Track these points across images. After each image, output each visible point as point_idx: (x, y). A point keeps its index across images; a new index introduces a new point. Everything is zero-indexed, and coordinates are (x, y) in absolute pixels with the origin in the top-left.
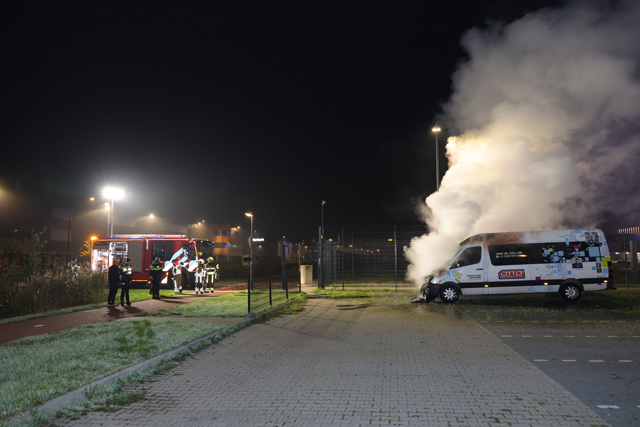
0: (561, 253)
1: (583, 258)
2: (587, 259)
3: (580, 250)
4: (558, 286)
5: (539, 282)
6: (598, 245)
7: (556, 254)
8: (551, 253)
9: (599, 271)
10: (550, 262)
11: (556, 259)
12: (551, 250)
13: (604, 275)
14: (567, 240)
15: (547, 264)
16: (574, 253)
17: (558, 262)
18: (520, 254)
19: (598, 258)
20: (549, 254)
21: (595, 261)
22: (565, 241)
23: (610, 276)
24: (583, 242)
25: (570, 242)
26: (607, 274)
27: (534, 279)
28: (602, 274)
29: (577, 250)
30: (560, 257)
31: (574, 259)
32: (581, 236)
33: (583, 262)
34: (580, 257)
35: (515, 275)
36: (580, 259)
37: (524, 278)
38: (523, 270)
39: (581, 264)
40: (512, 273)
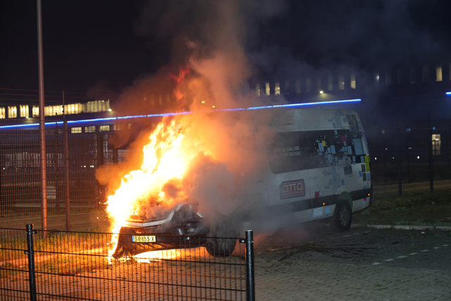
0: (332, 149)
1: (351, 156)
2: (354, 158)
3: (348, 145)
4: (333, 207)
5: (318, 201)
6: (359, 136)
7: (329, 151)
8: (325, 149)
9: (365, 179)
10: (325, 165)
11: (330, 159)
12: (324, 143)
13: (368, 184)
14: (335, 127)
15: (323, 169)
16: (343, 149)
17: (332, 164)
18: (297, 151)
19: (362, 157)
20: (323, 150)
21: (360, 162)
22: (333, 129)
23: (372, 185)
24: (348, 130)
25: (338, 130)
26: (370, 182)
27: (313, 196)
28: (366, 182)
29: (345, 143)
30: (333, 155)
31: (344, 159)
32: (345, 122)
33: (352, 163)
34: (348, 156)
35: (296, 190)
36: (349, 158)
37: (304, 195)
38: (303, 180)
39: (351, 167)
40: (293, 187)
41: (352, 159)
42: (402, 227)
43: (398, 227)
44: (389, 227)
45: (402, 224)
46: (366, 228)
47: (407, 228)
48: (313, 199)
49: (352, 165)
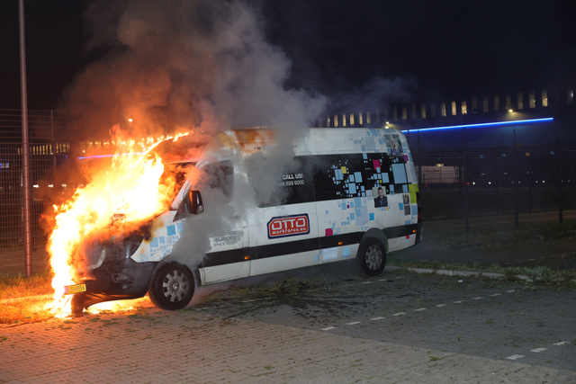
0: (358, 177)
1: (387, 185)
2: (392, 187)
3: (382, 171)
4: (356, 247)
5: (330, 240)
6: (403, 160)
7: (351, 177)
8: (346, 176)
9: (408, 212)
10: (345, 196)
11: (352, 189)
12: (344, 170)
13: (413, 218)
14: (363, 150)
15: (341, 201)
16: (375, 177)
17: (355, 195)
18: (299, 179)
19: (405, 187)
20: (342, 178)
21: (402, 192)
22: (361, 152)
23: (419, 220)
24: (385, 154)
25: (368, 154)
26: (416, 217)
27: (323, 234)
28: (410, 216)
29: (378, 169)
30: (357, 184)
31: (375, 188)
32: (381, 143)
33: (388, 193)
34: (383, 184)
35: (295, 227)
36: (384, 188)
37: (309, 232)
38: (307, 215)
39: (385, 198)
40: (289, 224)
41: (388, 188)
42: (446, 272)
43: (440, 272)
44: (431, 271)
45: (447, 269)
46: (406, 271)
47: (451, 273)
48: (321, 238)
49: (388, 196)
